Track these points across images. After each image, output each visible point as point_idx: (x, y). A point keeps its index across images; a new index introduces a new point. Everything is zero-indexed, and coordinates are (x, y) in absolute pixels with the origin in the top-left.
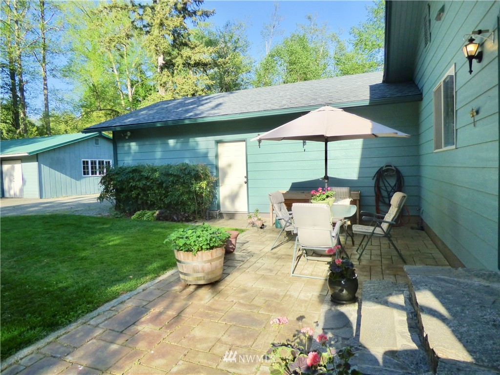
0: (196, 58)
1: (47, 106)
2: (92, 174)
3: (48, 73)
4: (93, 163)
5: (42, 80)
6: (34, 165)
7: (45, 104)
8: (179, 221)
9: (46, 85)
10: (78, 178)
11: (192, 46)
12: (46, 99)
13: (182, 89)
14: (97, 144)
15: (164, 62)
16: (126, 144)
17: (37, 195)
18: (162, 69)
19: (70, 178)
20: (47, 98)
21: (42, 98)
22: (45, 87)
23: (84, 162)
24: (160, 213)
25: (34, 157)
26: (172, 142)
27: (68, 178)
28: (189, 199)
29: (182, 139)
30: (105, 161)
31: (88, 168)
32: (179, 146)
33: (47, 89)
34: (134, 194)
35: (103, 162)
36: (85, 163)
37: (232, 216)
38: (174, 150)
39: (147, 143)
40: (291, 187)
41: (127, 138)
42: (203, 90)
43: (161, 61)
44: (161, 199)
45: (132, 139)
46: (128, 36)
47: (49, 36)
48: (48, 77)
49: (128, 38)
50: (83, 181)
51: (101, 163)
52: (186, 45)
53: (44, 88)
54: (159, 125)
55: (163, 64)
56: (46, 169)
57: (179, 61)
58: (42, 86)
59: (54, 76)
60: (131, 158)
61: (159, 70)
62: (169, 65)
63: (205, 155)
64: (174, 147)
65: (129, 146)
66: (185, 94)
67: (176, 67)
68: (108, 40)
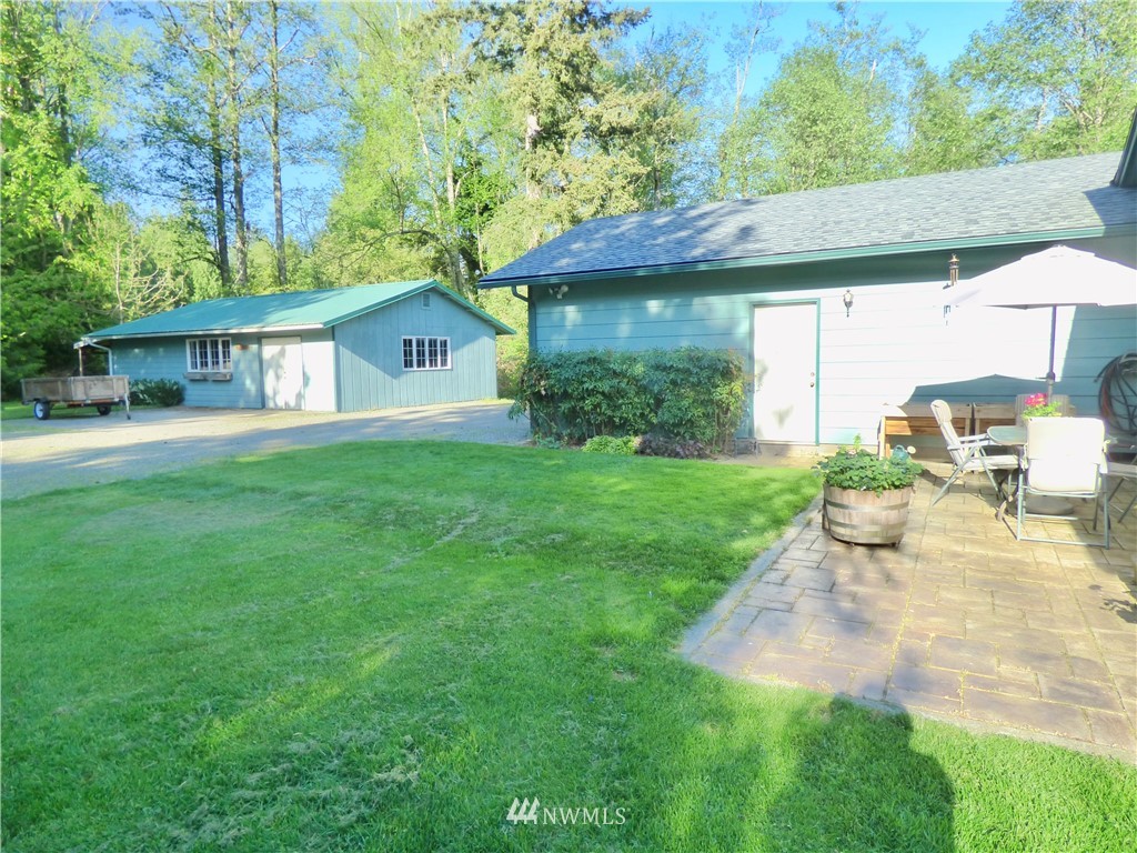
0: (610, 118)
1: (280, 224)
2: (419, 366)
3: (283, 154)
4: (420, 343)
5: (272, 170)
6: (329, 345)
7: (277, 219)
8: (687, 456)
9: (278, 179)
10: (395, 375)
11: (600, 92)
12: (279, 210)
13: (582, 185)
14: (426, 305)
15: (539, 129)
16: (558, 309)
17: (332, 407)
18: (535, 144)
19: (382, 373)
20: (281, 207)
21: (271, 206)
22: (277, 184)
23: (405, 340)
24: (644, 442)
25: (330, 332)
26: (654, 306)
27: (380, 373)
28: (706, 416)
29: (677, 300)
30: (439, 339)
31: (411, 355)
32: (669, 313)
33: (281, 189)
34: (588, 404)
35: (435, 341)
36: (408, 343)
37: (780, 450)
38: (659, 320)
39: (601, 306)
40: (913, 396)
41: (559, 297)
42: (624, 187)
43: (532, 125)
44: (642, 415)
45: (569, 298)
46: (471, 77)
47: (285, 76)
48: (282, 164)
49: (471, 80)
50: (404, 378)
51: (433, 343)
52: (587, 89)
53: (276, 188)
54: (641, 273)
55: (538, 132)
56: (345, 353)
57: (576, 125)
58: (271, 183)
59: (295, 161)
60: (565, 337)
61: (528, 146)
62: (550, 134)
63: (728, 332)
64: (659, 315)
65: (563, 313)
66: (589, 197)
67: (569, 139)
68: (433, 87)
